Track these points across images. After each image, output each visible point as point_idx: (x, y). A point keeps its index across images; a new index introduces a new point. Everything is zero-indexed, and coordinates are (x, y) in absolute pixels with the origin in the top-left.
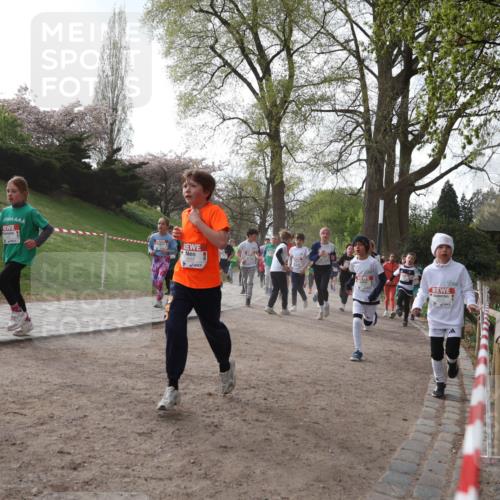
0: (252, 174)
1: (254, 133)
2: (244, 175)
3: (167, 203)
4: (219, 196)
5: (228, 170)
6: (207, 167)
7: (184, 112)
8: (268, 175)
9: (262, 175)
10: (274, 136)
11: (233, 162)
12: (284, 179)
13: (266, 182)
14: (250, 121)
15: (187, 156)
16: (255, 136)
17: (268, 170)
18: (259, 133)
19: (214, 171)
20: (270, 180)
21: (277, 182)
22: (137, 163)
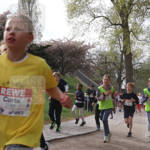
0: (112, 49)
1: (112, 24)
2: (107, 49)
3: (63, 68)
4: (93, 63)
5: (98, 47)
6: (86, 46)
7: (71, 15)
8: (122, 49)
9: (118, 49)
10: (125, 26)
11: (101, 42)
12: (132, 51)
13: (120, 53)
14: (110, 18)
15: (73, 40)
16: (113, 26)
17: (122, 46)
18: (116, 25)
19: (90, 48)
20: (124, 52)
21: (128, 53)
22: (45, 45)
